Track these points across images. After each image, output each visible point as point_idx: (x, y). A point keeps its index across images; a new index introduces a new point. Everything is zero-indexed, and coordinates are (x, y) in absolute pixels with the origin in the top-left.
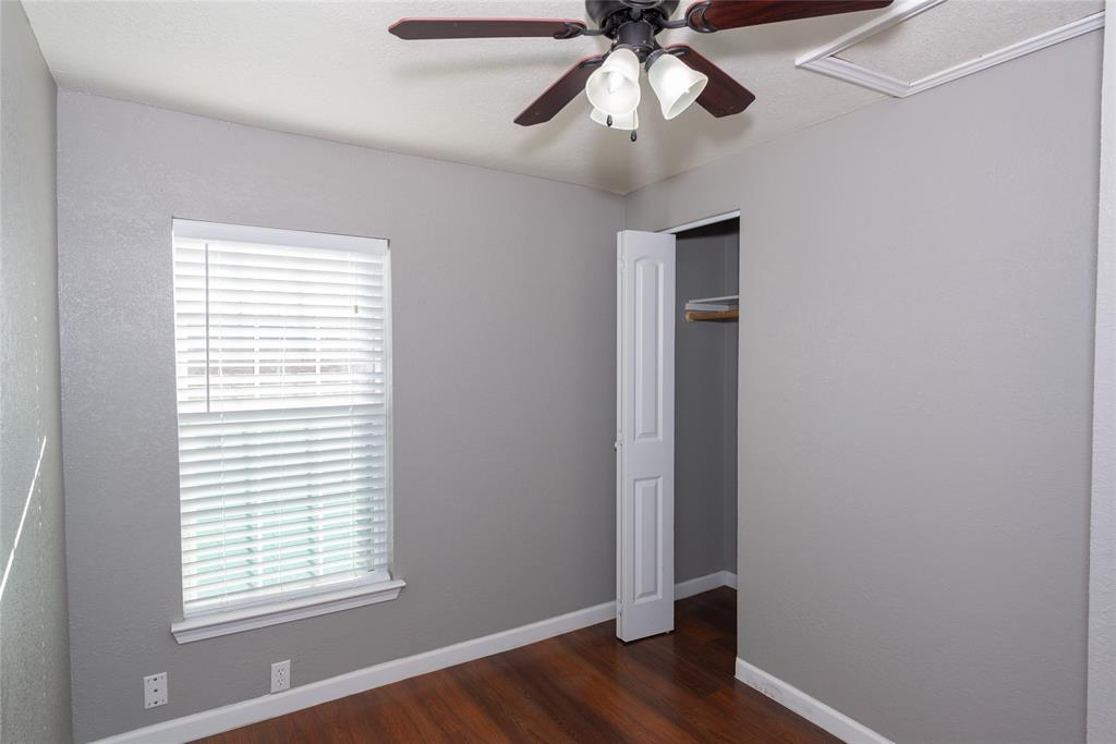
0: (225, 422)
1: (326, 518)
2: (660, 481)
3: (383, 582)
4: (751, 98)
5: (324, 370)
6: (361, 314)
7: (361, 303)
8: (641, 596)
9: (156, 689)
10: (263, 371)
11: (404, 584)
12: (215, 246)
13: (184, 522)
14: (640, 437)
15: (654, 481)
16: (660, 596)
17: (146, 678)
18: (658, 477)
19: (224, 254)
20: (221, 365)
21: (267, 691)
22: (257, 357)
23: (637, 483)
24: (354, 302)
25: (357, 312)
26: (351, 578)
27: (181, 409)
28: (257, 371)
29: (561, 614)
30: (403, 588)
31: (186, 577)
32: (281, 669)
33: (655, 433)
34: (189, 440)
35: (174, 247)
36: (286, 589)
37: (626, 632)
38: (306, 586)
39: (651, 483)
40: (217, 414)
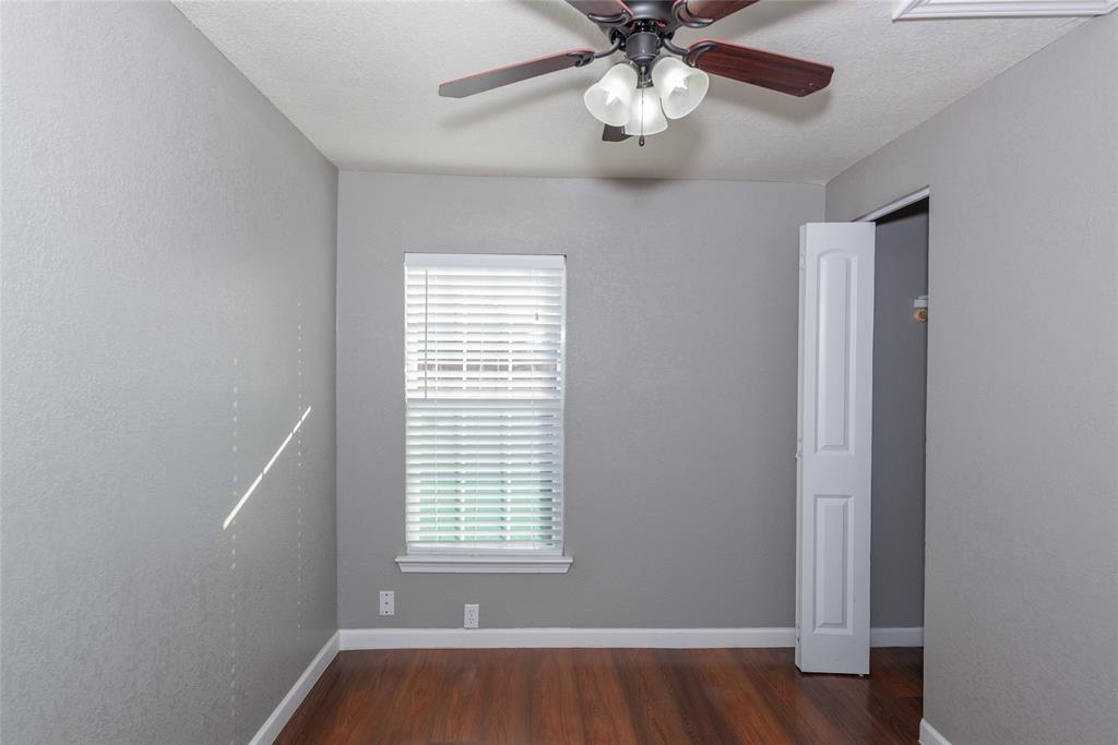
0: (438, 406)
1: (513, 492)
2: (851, 499)
3: (554, 557)
4: (829, 71)
5: (515, 368)
6: (541, 321)
7: (541, 312)
8: (825, 625)
9: (387, 603)
10: (470, 368)
11: (571, 561)
12: (431, 272)
13: (409, 480)
14: (822, 449)
15: (845, 500)
16: (849, 631)
17: (382, 593)
18: (850, 496)
19: (440, 277)
20: (437, 363)
21: (461, 625)
22: (465, 357)
23: (819, 499)
24: (533, 312)
25: (537, 318)
26: (530, 547)
27: (409, 395)
28: (465, 368)
29: (738, 626)
30: (571, 564)
31: (411, 523)
32: (472, 611)
33: (845, 446)
34: (415, 419)
35: (406, 273)
36: (479, 546)
37: (806, 663)
38: (495, 547)
39: (840, 502)
40: (432, 400)
